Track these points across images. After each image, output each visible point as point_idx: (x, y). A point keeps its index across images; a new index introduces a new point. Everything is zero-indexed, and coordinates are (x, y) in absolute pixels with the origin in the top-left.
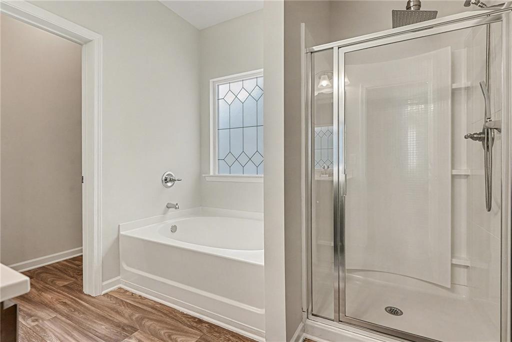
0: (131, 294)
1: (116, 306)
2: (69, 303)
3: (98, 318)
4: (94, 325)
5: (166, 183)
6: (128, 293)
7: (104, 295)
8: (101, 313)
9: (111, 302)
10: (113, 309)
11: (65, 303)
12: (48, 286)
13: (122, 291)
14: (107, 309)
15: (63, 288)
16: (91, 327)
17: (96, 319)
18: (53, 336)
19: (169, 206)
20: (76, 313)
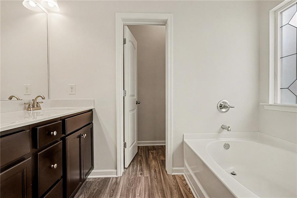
0: (185, 184)
1: (173, 188)
2: (157, 171)
3: (161, 190)
4: (157, 194)
5: (220, 109)
6: (184, 182)
7: (173, 176)
8: (164, 188)
9: (173, 183)
10: (171, 189)
11: (156, 170)
12: (157, 157)
13: (183, 179)
14: (168, 187)
15: (161, 161)
16: (155, 194)
17: (160, 190)
18: (140, 189)
19: (223, 127)
20: (156, 180)
